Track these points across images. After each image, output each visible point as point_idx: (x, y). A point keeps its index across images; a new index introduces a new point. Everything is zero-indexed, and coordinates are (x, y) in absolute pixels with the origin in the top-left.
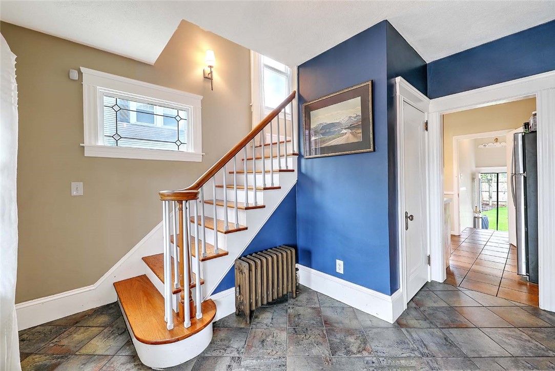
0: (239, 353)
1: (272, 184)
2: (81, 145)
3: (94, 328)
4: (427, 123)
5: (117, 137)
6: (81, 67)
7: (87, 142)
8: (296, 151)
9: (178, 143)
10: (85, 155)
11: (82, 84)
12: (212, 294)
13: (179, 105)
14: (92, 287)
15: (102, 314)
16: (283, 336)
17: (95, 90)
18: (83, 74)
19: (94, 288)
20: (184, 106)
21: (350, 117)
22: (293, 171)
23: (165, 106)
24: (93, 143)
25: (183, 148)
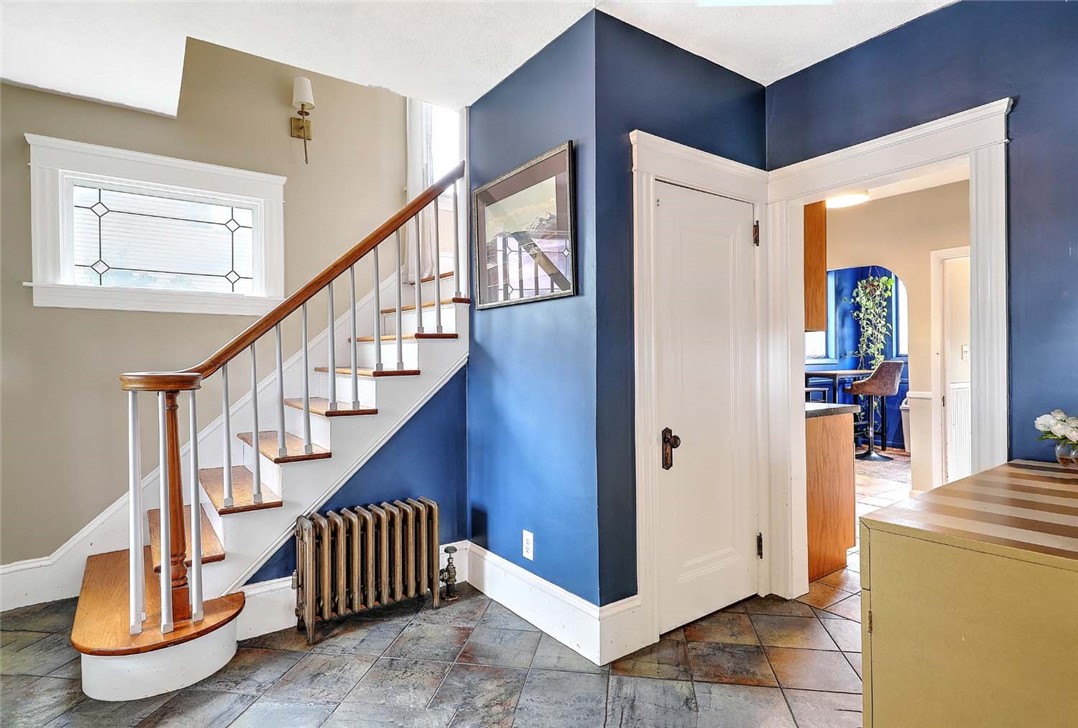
0: (258, 691)
1: (400, 363)
2: (25, 284)
3: (31, 634)
4: (756, 228)
5: (99, 266)
6: (26, 135)
7: (39, 277)
8: (464, 294)
9: (232, 277)
10: (35, 305)
11: (29, 167)
12: (247, 583)
13: (235, 199)
14: (44, 561)
15: (57, 612)
16: (361, 670)
17: (55, 176)
18: (31, 147)
19: (48, 563)
20: (245, 200)
21: (542, 220)
22: (455, 336)
23: (202, 200)
24: (50, 280)
25: (243, 288)
